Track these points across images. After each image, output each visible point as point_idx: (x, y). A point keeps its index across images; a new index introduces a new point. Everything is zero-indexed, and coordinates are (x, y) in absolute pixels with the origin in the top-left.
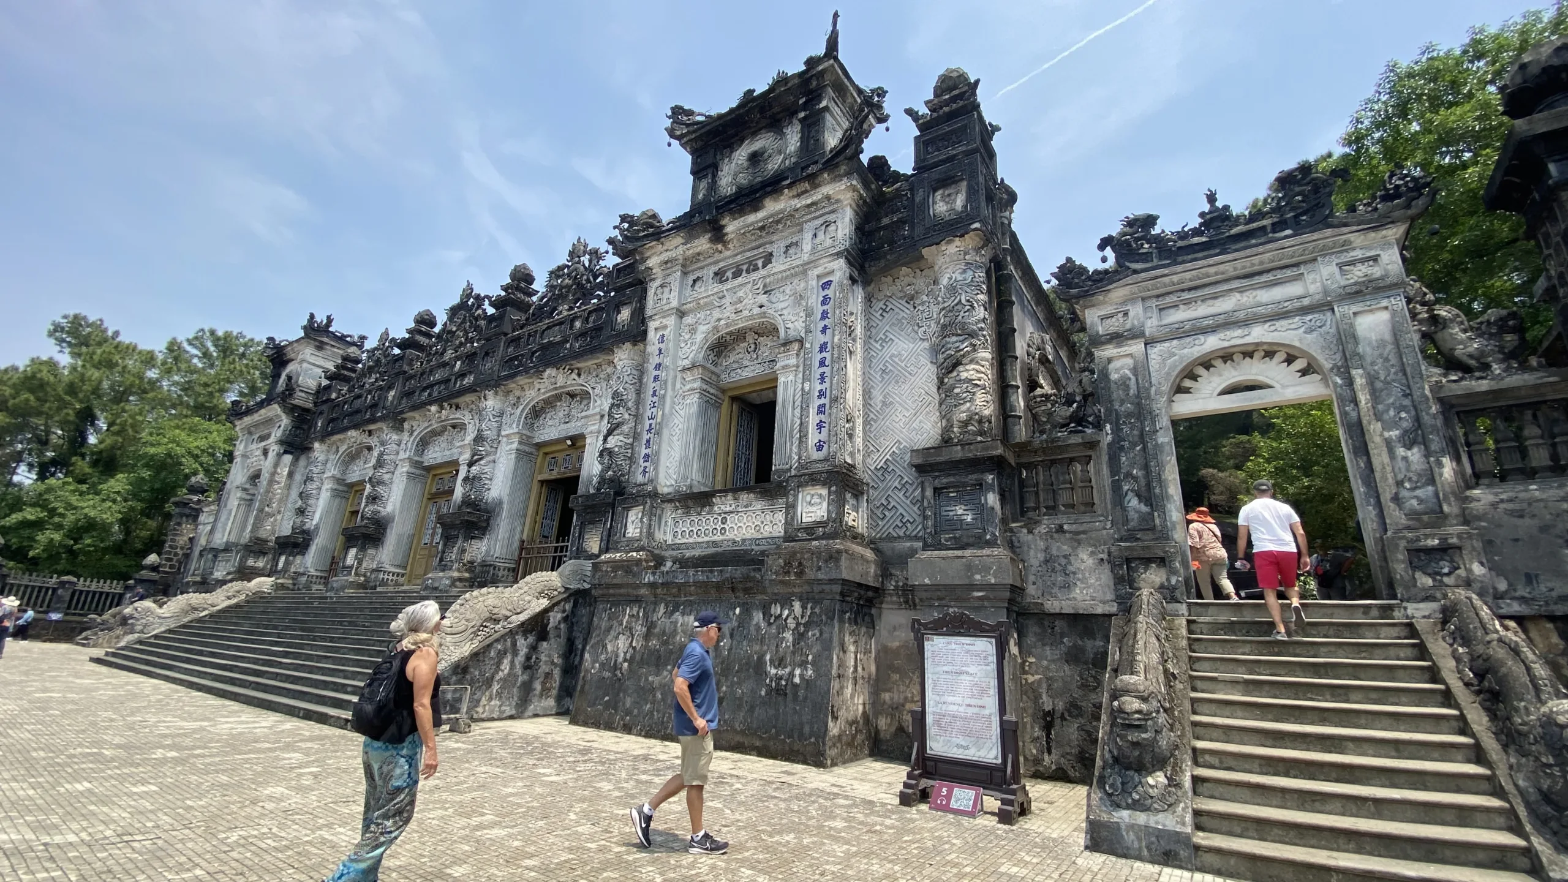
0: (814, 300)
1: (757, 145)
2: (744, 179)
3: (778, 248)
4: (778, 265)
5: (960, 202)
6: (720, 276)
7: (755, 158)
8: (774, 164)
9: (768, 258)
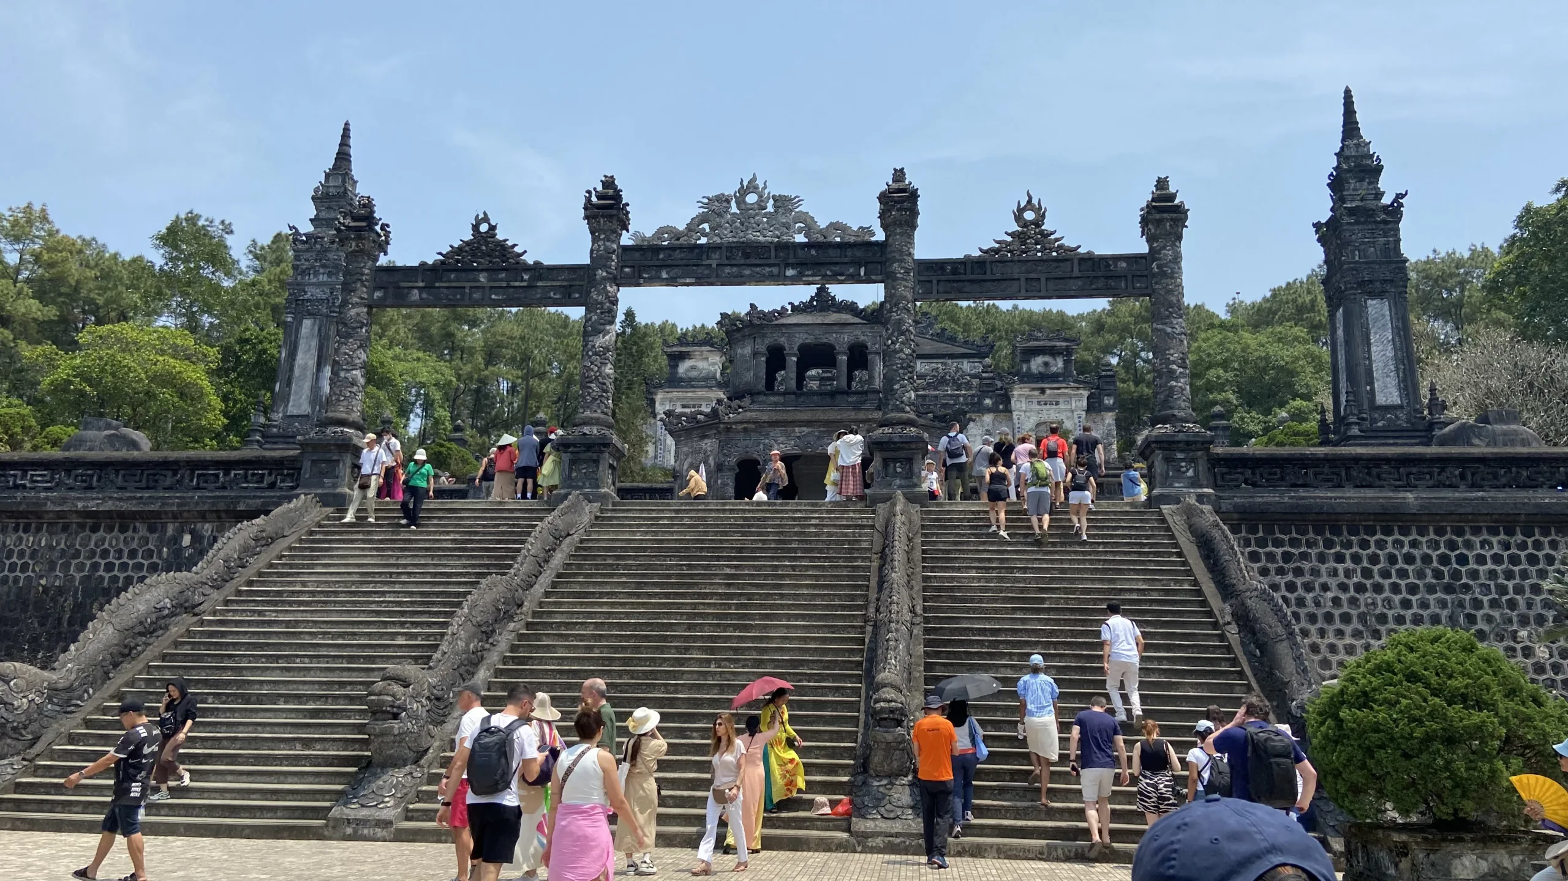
0: (1077, 421)
1: (1047, 359)
2: (1042, 369)
3: (1061, 400)
4: (1062, 406)
5: (1111, 402)
6: (1039, 403)
7: (1046, 364)
8: (1054, 369)
9: (1057, 403)
